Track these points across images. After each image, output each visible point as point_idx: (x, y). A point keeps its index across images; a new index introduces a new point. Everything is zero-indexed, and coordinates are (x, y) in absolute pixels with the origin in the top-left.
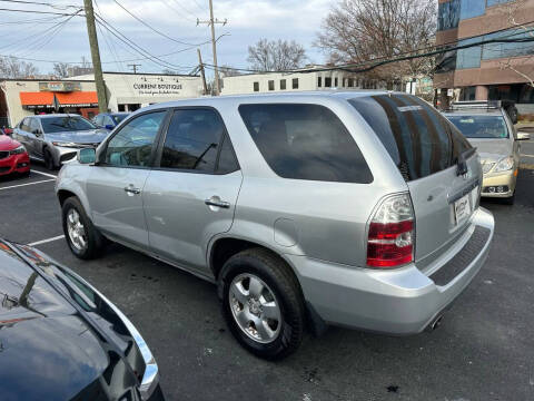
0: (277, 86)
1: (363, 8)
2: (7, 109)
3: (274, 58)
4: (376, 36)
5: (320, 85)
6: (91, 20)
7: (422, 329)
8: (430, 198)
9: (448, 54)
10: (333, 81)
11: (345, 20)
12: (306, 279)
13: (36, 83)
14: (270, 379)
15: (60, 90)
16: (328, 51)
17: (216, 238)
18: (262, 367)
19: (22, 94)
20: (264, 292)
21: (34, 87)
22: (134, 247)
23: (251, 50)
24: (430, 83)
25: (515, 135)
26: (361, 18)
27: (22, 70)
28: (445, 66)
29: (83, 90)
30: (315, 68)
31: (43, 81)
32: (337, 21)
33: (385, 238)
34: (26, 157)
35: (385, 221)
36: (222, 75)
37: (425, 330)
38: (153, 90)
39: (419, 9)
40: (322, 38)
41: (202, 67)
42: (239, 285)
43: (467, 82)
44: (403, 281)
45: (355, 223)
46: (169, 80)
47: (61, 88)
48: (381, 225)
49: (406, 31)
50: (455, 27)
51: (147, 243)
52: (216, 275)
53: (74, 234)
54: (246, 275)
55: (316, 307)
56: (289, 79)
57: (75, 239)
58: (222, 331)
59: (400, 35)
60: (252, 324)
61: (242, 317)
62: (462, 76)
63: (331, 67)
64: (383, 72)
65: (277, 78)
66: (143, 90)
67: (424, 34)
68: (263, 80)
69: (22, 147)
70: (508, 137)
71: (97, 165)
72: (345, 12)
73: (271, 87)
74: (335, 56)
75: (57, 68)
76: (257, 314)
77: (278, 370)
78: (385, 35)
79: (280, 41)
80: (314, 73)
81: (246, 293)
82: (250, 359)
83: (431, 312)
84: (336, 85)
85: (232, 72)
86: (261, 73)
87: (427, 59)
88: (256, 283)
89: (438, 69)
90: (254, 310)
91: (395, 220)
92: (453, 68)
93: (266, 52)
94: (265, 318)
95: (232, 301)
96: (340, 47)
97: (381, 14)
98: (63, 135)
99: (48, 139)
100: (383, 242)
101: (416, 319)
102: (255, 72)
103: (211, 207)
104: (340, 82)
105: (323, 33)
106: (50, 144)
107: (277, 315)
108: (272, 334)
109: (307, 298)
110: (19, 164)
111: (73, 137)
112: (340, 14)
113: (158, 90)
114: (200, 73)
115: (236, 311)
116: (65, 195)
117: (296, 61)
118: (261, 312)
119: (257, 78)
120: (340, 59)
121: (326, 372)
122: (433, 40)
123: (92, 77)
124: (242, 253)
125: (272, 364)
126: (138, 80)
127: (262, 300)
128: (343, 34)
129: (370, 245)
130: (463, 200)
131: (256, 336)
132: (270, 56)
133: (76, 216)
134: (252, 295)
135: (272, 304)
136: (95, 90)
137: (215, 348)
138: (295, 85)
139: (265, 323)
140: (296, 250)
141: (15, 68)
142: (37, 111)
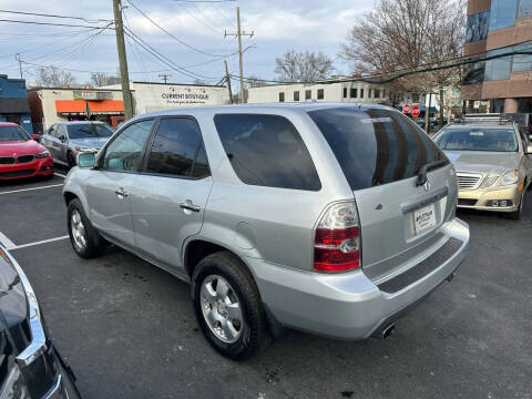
0: (302, 97)
1: (389, 20)
2: (43, 116)
3: (301, 69)
4: (402, 47)
5: (345, 96)
6: (120, 33)
7: (369, 334)
8: (379, 207)
9: (476, 66)
10: (359, 93)
11: (371, 32)
12: (262, 280)
13: (71, 92)
14: (231, 377)
15: (92, 98)
16: (352, 62)
17: (190, 240)
18: (226, 365)
19: (58, 102)
20: (229, 293)
21: (68, 96)
22: (125, 248)
23: (278, 61)
24: (457, 95)
25: (525, 149)
26: (387, 30)
27: (61, 79)
28: (473, 78)
29: (114, 99)
30: (340, 79)
31: (77, 90)
32: (362, 33)
33: (333, 243)
34: (50, 161)
35: (332, 227)
36: (248, 85)
37: (372, 336)
38: (181, 100)
39: (447, 21)
40: (347, 50)
41: (228, 78)
42: (209, 286)
43: (495, 95)
44: (349, 286)
45: (301, 228)
46: (196, 91)
47: (93, 96)
48: (328, 231)
49: (434, 42)
50: (483, 38)
51: (134, 244)
52: (191, 275)
53: (77, 234)
54: (214, 277)
55: (271, 309)
56: (314, 89)
57: (78, 238)
58: (196, 330)
59: (427, 46)
60: (220, 324)
61: (210, 316)
62: (490, 89)
63: (357, 78)
64: (408, 83)
65: (302, 89)
66: (172, 100)
67: (452, 46)
68: (289, 91)
69: (47, 151)
70: (517, 150)
71: (96, 169)
72: (371, 25)
73: (297, 98)
74: (360, 67)
75: (94, 78)
76: (224, 315)
77: (240, 370)
78: (412, 47)
79: (307, 53)
80: (340, 84)
81: (214, 294)
82: (216, 357)
83: (377, 317)
84: (362, 96)
85: (258, 83)
86: (288, 83)
87: (455, 71)
88: (223, 284)
89: (466, 81)
90: (221, 311)
91: (342, 226)
92: (481, 81)
93: (293, 64)
94: (230, 319)
95: (203, 301)
96: (366, 59)
97: (408, 26)
98: (86, 141)
99: (72, 144)
100: (331, 247)
101: (363, 324)
102: (281, 83)
103: (185, 210)
104: (366, 93)
105: (348, 44)
106: (74, 149)
107: (239, 316)
108: (236, 334)
109: (264, 299)
110: (44, 167)
111: (95, 143)
112: (366, 26)
113: (184, 100)
114: (226, 84)
115: (206, 310)
116: (70, 196)
117: (322, 72)
118: (227, 312)
119: (283, 88)
120: (365, 70)
121: (286, 374)
122: (461, 52)
123: (119, 87)
124: (212, 255)
125: (236, 364)
126: (166, 90)
127: (228, 301)
128: (370, 46)
129: (317, 251)
130: (426, 210)
131: (223, 336)
132: (298, 68)
133: (79, 217)
134: (219, 297)
135: (236, 305)
136: (122, 99)
137: (185, 346)
138: (321, 95)
139: (230, 324)
140: (254, 253)
141: (55, 77)
142: (70, 118)
